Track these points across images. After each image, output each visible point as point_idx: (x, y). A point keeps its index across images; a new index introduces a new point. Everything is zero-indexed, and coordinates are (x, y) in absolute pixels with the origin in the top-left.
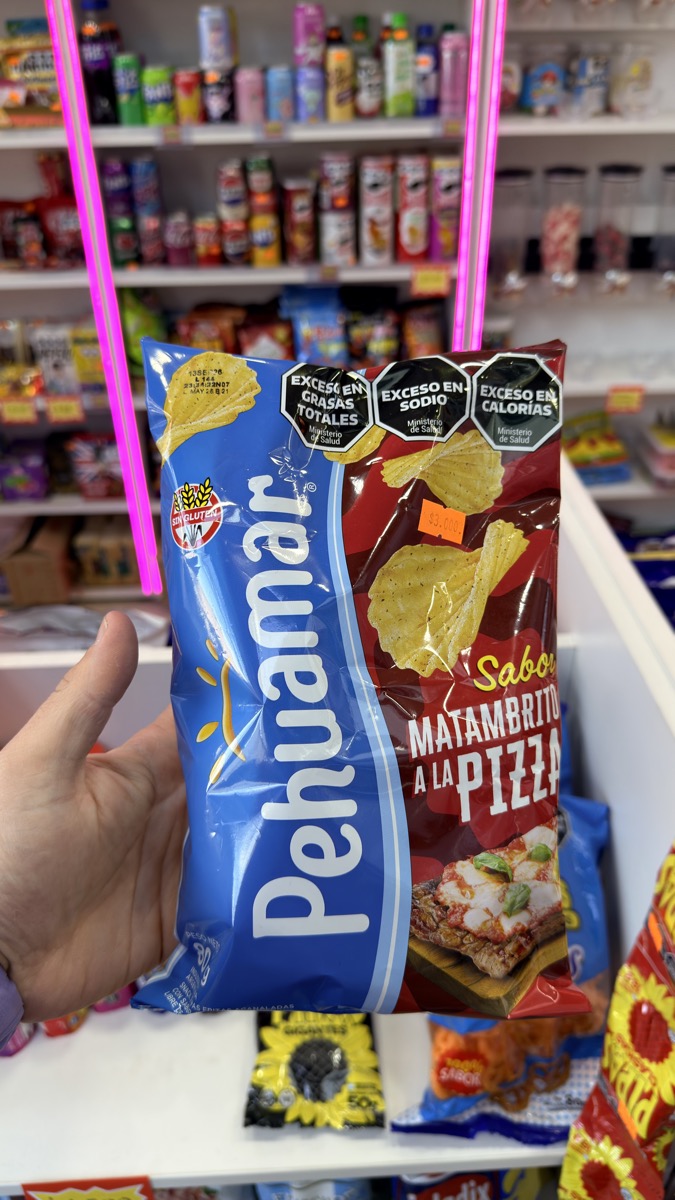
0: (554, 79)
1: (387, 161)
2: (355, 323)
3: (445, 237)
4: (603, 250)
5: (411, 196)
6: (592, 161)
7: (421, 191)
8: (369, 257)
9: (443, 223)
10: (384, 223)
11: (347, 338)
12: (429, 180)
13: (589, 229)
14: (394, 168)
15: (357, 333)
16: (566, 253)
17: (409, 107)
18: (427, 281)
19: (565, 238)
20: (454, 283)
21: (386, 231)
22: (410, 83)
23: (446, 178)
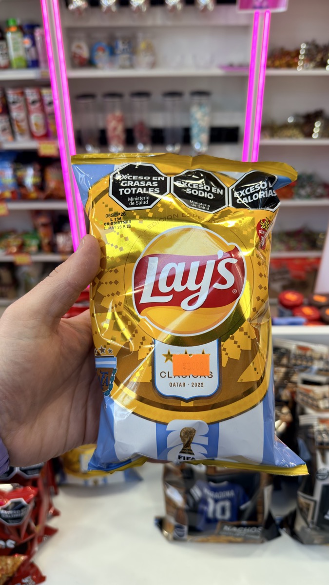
0: (104, 50)
1: (19, 91)
2: (18, 169)
3: (52, 128)
4: (137, 135)
5: (32, 108)
6: (126, 90)
7: (38, 105)
8: (19, 138)
9: (50, 121)
10: (22, 121)
11: (15, 176)
12: (41, 100)
13: (130, 124)
14: (23, 94)
15: (19, 173)
16: (118, 137)
17: (23, 64)
18: (47, 149)
19: (115, 129)
20: (59, 150)
21: (24, 125)
22: (21, 53)
23: (47, 99)
